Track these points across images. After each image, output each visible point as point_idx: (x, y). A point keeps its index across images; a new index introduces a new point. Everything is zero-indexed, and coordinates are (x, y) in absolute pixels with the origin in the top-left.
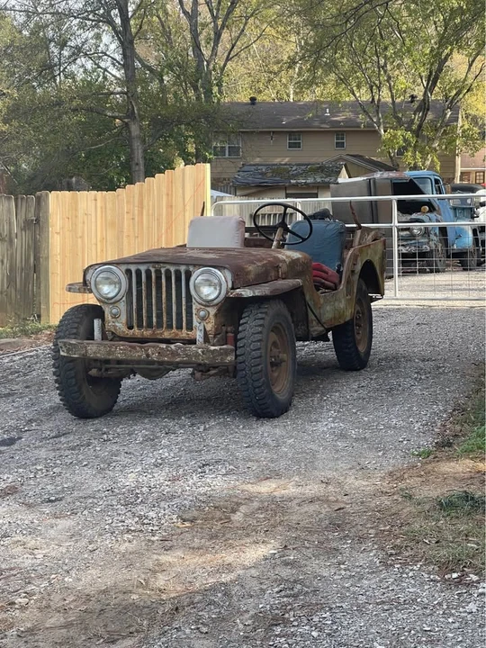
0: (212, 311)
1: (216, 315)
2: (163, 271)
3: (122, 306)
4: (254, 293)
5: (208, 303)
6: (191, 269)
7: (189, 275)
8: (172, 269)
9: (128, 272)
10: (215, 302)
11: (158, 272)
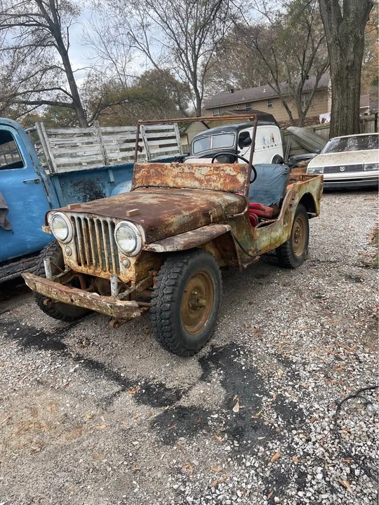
0: (133, 261)
1: (136, 265)
2: (95, 220)
3: (72, 246)
4: (165, 248)
5: (128, 254)
6: (114, 221)
7: (113, 225)
8: (101, 220)
9: (73, 218)
10: (134, 253)
11: (92, 221)
